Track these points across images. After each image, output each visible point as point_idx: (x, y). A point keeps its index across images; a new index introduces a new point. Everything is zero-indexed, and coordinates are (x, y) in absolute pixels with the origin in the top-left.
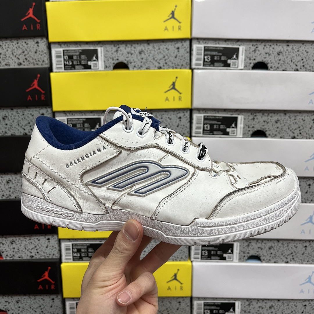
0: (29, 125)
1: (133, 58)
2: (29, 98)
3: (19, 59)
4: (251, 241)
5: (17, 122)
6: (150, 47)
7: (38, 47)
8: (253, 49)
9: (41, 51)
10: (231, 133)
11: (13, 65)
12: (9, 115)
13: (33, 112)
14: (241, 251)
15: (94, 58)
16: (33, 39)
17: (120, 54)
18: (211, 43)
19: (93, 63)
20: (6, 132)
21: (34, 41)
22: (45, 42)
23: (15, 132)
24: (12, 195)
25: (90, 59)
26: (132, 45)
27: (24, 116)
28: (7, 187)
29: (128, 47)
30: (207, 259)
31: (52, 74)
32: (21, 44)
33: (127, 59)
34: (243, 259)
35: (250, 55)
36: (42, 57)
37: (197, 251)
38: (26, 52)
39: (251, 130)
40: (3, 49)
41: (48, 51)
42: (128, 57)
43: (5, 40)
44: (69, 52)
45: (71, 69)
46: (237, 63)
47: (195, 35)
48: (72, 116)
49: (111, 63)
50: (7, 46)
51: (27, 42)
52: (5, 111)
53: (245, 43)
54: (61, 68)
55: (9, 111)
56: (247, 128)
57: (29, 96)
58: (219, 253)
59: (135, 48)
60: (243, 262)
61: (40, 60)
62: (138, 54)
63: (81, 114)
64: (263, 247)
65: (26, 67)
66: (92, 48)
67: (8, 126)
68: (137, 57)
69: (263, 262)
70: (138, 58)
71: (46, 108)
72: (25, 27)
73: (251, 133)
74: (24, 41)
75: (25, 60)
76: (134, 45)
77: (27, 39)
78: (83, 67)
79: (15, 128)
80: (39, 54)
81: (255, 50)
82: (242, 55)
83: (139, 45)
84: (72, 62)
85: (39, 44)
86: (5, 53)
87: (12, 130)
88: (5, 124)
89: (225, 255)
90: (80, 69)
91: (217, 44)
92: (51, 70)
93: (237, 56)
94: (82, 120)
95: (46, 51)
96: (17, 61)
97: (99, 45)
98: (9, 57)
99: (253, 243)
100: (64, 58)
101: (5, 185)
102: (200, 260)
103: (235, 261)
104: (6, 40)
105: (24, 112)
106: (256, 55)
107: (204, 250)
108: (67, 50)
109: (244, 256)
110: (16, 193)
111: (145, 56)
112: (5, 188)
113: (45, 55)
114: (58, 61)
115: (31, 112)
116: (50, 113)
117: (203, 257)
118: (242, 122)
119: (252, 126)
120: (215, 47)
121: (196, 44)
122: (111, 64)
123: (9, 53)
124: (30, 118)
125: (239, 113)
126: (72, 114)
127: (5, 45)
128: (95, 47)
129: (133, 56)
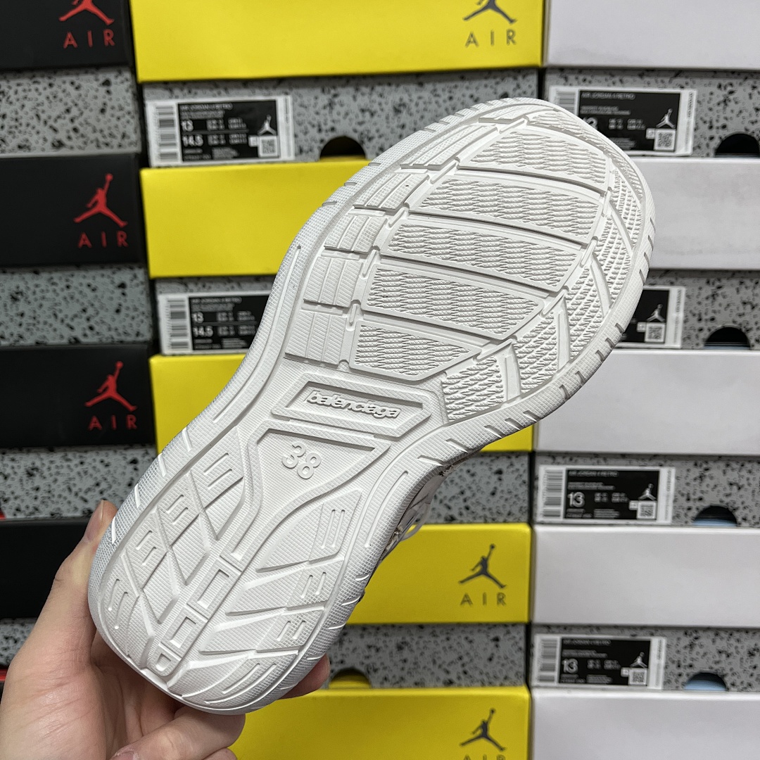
0: (85, 316)
1: (375, 124)
2: (84, 240)
3: (55, 130)
4: (698, 635)
5: (50, 308)
6: (426, 93)
7: (108, 96)
8: (722, 99)
9: (117, 108)
10: (650, 337)
11: (41, 149)
12: (28, 288)
13: (94, 279)
14: (670, 660)
15: (267, 127)
16: (93, 73)
17: (339, 114)
18: (599, 82)
19: (263, 142)
20: (21, 337)
21: (97, 80)
22: (127, 80)
23: (45, 337)
24: (41, 508)
25: (254, 129)
26: (373, 89)
27: (71, 290)
28: (28, 486)
29: (363, 94)
30: (575, 683)
31: (145, 174)
32: (59, 87)
33: (360, 129)
34: (677, 681)
35: (710, 113)
36: (119, 123)
37: (549, 661)
38: (75, 112)
39: (706, 328)
40: (11, 103)
41: (137, 109)
42: (361, 123)
43: (15, 78)
44: (195, 111)
45: (202, 159)
46: (673, 138)
47: (554, 58)
48: (204, 291)
49: (313, 140)
50: (21, 94)
51: (77, 83)
52: (16, 276)
53: (698, 81)
54: (173, 155)
55: (28, 276)
56: (693, 321)
57: (84, 236)
58: (609, 665)
59: (381, 95)
60: (677, 689)
61: (115, 132)
62: (392, 114)
63: (228, 286)
64: (732, 650)
65: (77, 152)
66: (260, 97)
67: (25, 320)
68: (388, 123)
69: (732, 689)
70: (391, 125)
71: (131, 268)
72: (70, 40)
73: (705, 334)
74: (68, 79)
75: (72, 134)
76: (379, 89)
77: (78, 74)
78: (234, 153)
79: (45, 323)
80: (113, 116)
81: (725, 101)
82: (689, 114)
83: (393, 87)
84: (205, 138)
85: (112, 88)
86: (17, 113)
87: (38, 329)
88: (17, 315)
89: (625, 672)
90: (227, 159)
91: (618, 83)
92: (143, 160)
93: (675, 119)
94: (231, 302)
95: (131, 106)
96: (51, 136)
97: (278, 91)
98: (28, 125)
99: (705, 640)
100: (181, 127)
101: (21, 480)
102: (555, 684)
103: (652, 687)
104: (19, 78)
105: (71, 279)
106: (728, 114)
107: (569, 658)
108: (189, 105)
109: (680, 675)
110: (53, 502)
111: (412, 119)
112: (23, 489)
113: (128, 117)
114: (163, 137)
115: (90, 281)
116: (142, 283)
117: (564, 678)
118: (682, 306)
119: (708, 317)
120: (613, 93)
121: (557, 84)
122: (313, 143)
123: (27, 113)
124: (85, 296)
125: (673, 280)
126: (204, 286)
127: (16, 92)
128: (269, 95)
129: (376, 118)
